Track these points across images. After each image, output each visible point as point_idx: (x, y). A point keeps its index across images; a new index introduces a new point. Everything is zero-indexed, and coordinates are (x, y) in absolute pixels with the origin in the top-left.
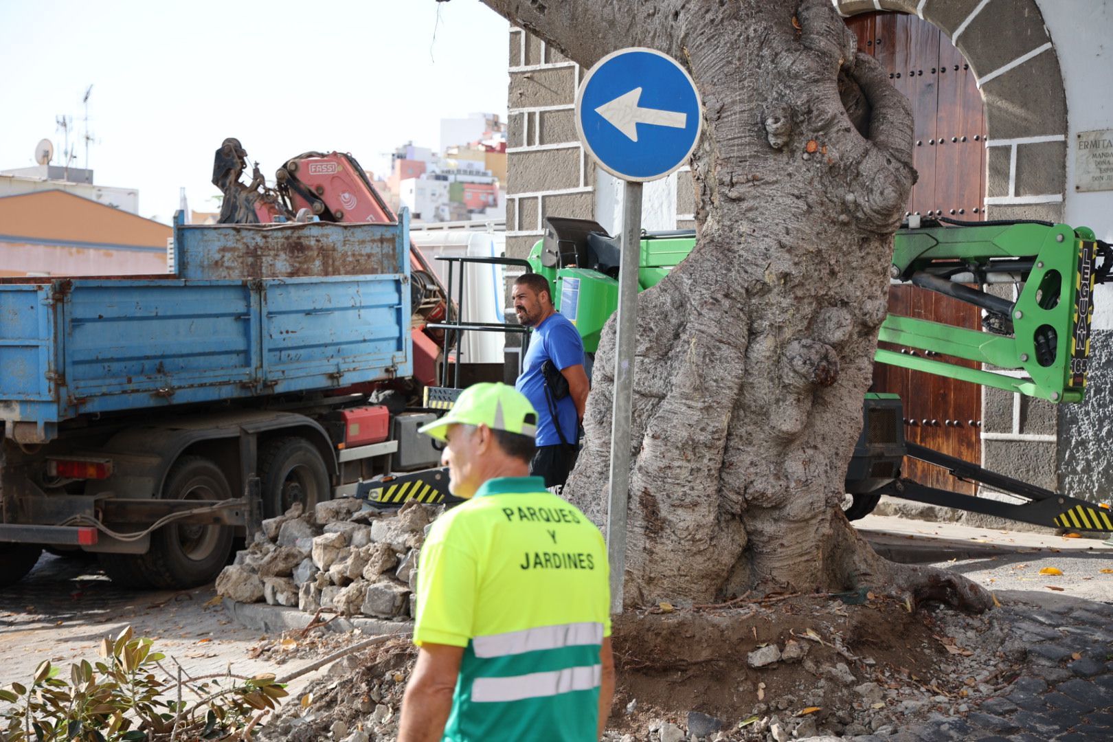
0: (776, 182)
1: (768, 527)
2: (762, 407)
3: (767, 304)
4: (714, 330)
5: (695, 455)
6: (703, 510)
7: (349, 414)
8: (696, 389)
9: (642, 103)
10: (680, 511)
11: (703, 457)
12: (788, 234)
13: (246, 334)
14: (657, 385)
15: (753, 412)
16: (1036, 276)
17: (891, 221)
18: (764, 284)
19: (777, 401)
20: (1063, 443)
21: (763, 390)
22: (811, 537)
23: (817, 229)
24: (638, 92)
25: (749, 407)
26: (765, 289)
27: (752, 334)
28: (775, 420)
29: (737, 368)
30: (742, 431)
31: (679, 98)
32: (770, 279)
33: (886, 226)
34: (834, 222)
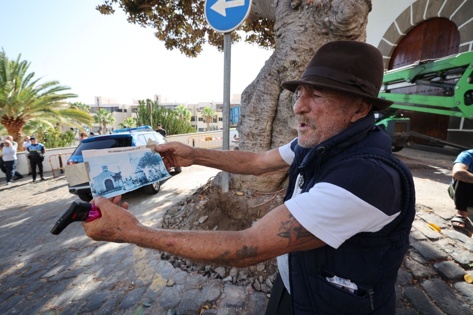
0: (293, 22)
2: (284, 120)
3: (285, 75)
4: (262, 89)
5: (253, 138)
8: (251, 113)
11: (257, 139)
12: (295, 43)
15: (282, 122)
17: (351, 27)
18: (284, 67)
19: (291, 117)
21: (284, 113)
23: (309, 38)
25: (280, 120)
26: (285, 69)
28: (290, 124)
30: (278, 129)
32: (287, 64)
33: (348, 31)
34: (319, 34)
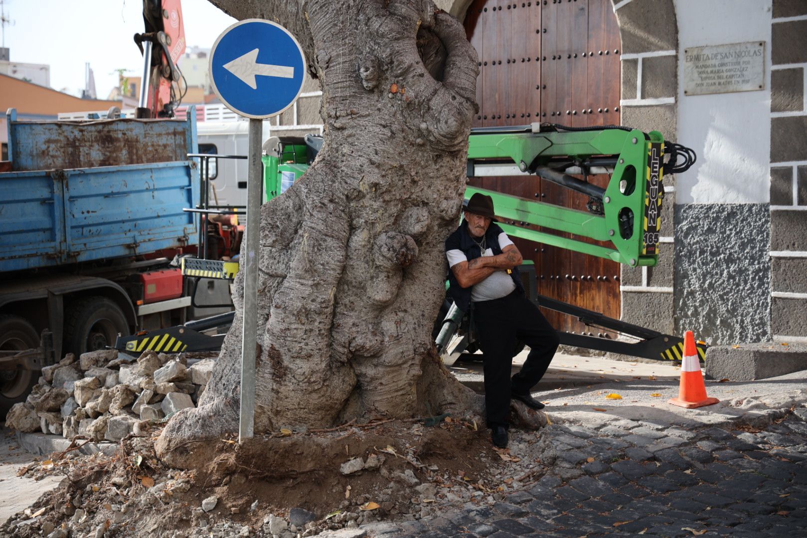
0: (369, 115)
1: (369, 371)
2: (360, 283)
3: (362, 206)
4: (321, 227)
5: (308, 320)
6: (316, 359)
7: (146, 276)
8: (306, 271)
9: (259, 61)
10: (298, 361)
11: (315, 321)
12: (376, 154)
13: (51, 214)
14: (281, 269)
15: (354, 287)
16: (620, 169)
17: (456, 142)
18: (360, 191)
19: (372, 278)
20: (678, 293)
21: (360, 270)
22: (405, 377)
23: (399, 150)
24: (256, 51)
25: (351, 283)
26: (360, 195)
27: (352, 229)
28: (370, 292)
29: (339, 255)
30: (346, 301)
31: (286, 56)
32: (364, 188)
33: (453, 146)
34: (412, 144)
